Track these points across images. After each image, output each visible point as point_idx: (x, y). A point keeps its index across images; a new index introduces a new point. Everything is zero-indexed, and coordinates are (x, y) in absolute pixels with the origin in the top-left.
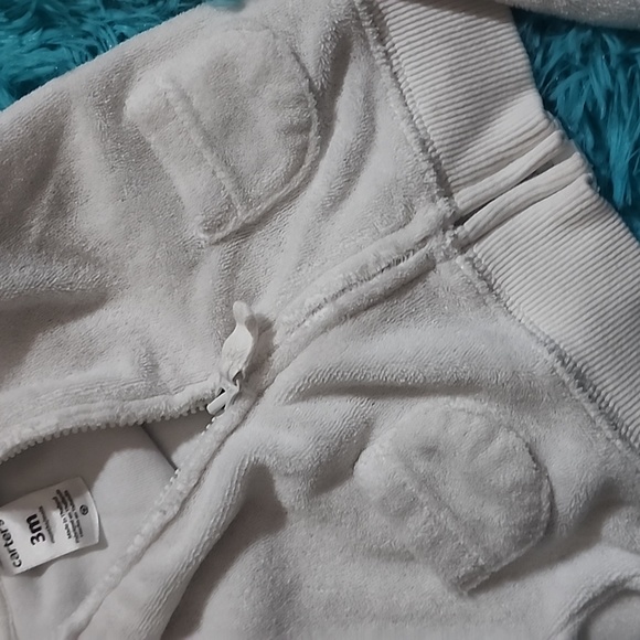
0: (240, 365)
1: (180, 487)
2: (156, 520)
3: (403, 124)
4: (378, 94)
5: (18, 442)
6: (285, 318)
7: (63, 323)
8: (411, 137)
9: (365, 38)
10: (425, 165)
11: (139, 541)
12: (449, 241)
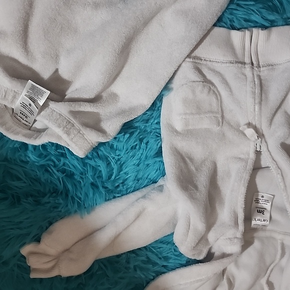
0: (256, 135)
1: (274, 167)
2: (279, 176)
3: (223, 65)
4: (212, 67)
5: (243, 200)
6: (251, 118)
7: (217, 175)
8: (228, 65)
9: (199, 63)
10: (237, 65)
11: (282, 184)
12: (257, 69)
